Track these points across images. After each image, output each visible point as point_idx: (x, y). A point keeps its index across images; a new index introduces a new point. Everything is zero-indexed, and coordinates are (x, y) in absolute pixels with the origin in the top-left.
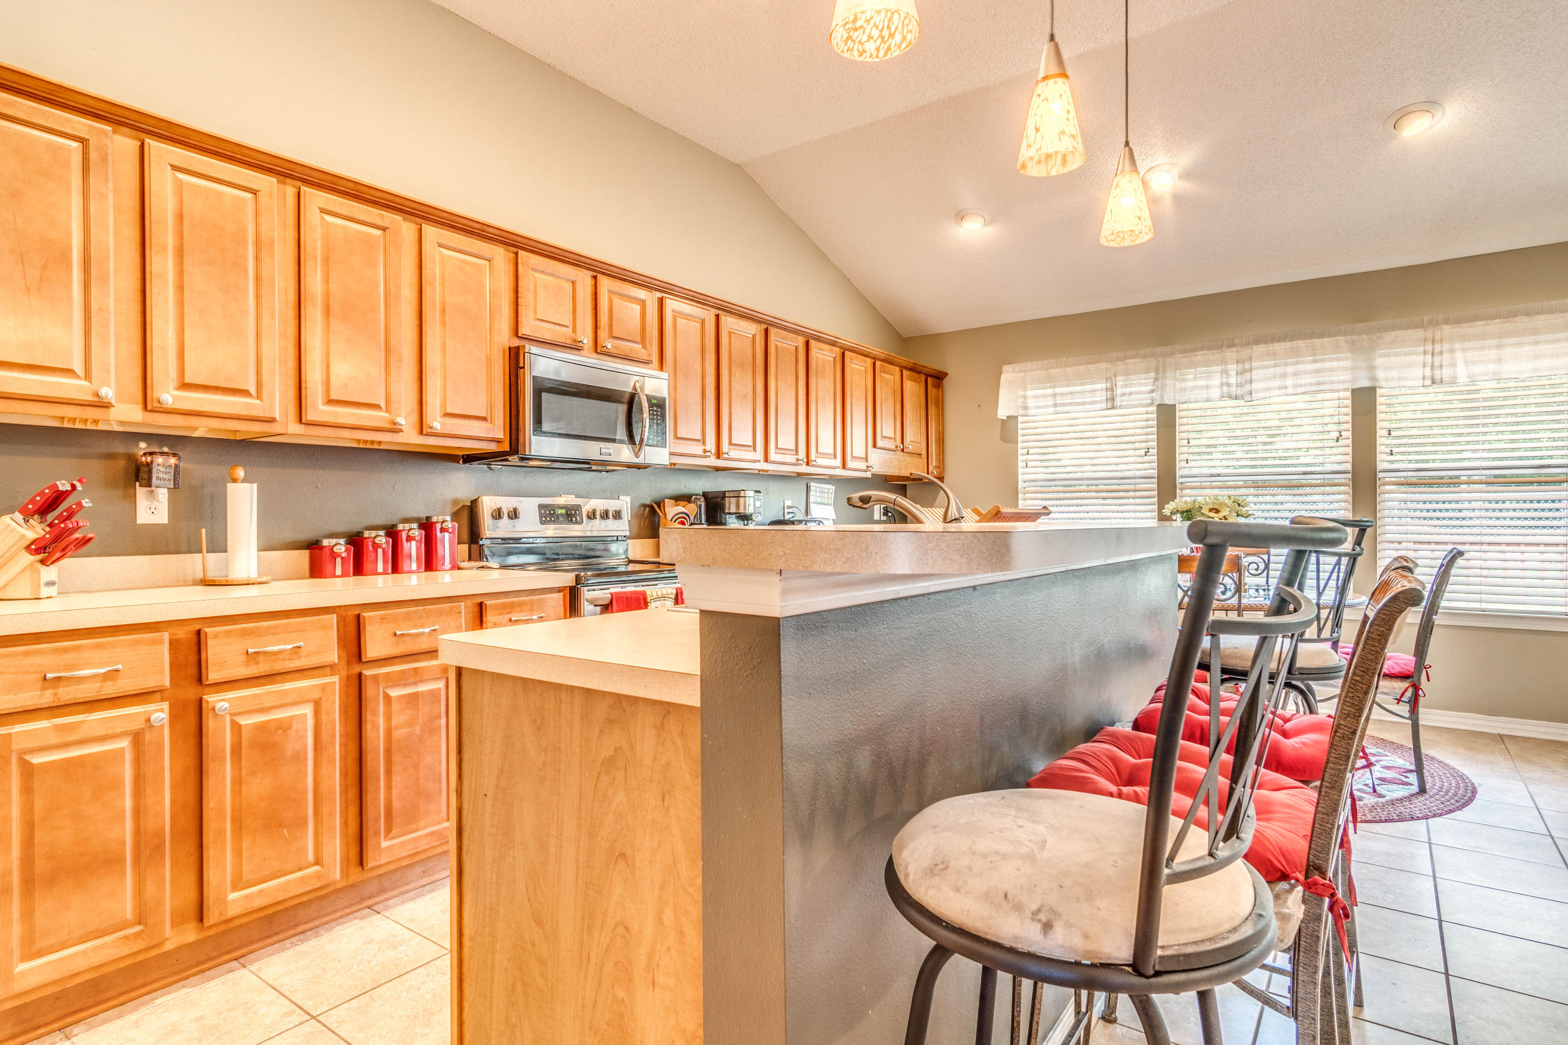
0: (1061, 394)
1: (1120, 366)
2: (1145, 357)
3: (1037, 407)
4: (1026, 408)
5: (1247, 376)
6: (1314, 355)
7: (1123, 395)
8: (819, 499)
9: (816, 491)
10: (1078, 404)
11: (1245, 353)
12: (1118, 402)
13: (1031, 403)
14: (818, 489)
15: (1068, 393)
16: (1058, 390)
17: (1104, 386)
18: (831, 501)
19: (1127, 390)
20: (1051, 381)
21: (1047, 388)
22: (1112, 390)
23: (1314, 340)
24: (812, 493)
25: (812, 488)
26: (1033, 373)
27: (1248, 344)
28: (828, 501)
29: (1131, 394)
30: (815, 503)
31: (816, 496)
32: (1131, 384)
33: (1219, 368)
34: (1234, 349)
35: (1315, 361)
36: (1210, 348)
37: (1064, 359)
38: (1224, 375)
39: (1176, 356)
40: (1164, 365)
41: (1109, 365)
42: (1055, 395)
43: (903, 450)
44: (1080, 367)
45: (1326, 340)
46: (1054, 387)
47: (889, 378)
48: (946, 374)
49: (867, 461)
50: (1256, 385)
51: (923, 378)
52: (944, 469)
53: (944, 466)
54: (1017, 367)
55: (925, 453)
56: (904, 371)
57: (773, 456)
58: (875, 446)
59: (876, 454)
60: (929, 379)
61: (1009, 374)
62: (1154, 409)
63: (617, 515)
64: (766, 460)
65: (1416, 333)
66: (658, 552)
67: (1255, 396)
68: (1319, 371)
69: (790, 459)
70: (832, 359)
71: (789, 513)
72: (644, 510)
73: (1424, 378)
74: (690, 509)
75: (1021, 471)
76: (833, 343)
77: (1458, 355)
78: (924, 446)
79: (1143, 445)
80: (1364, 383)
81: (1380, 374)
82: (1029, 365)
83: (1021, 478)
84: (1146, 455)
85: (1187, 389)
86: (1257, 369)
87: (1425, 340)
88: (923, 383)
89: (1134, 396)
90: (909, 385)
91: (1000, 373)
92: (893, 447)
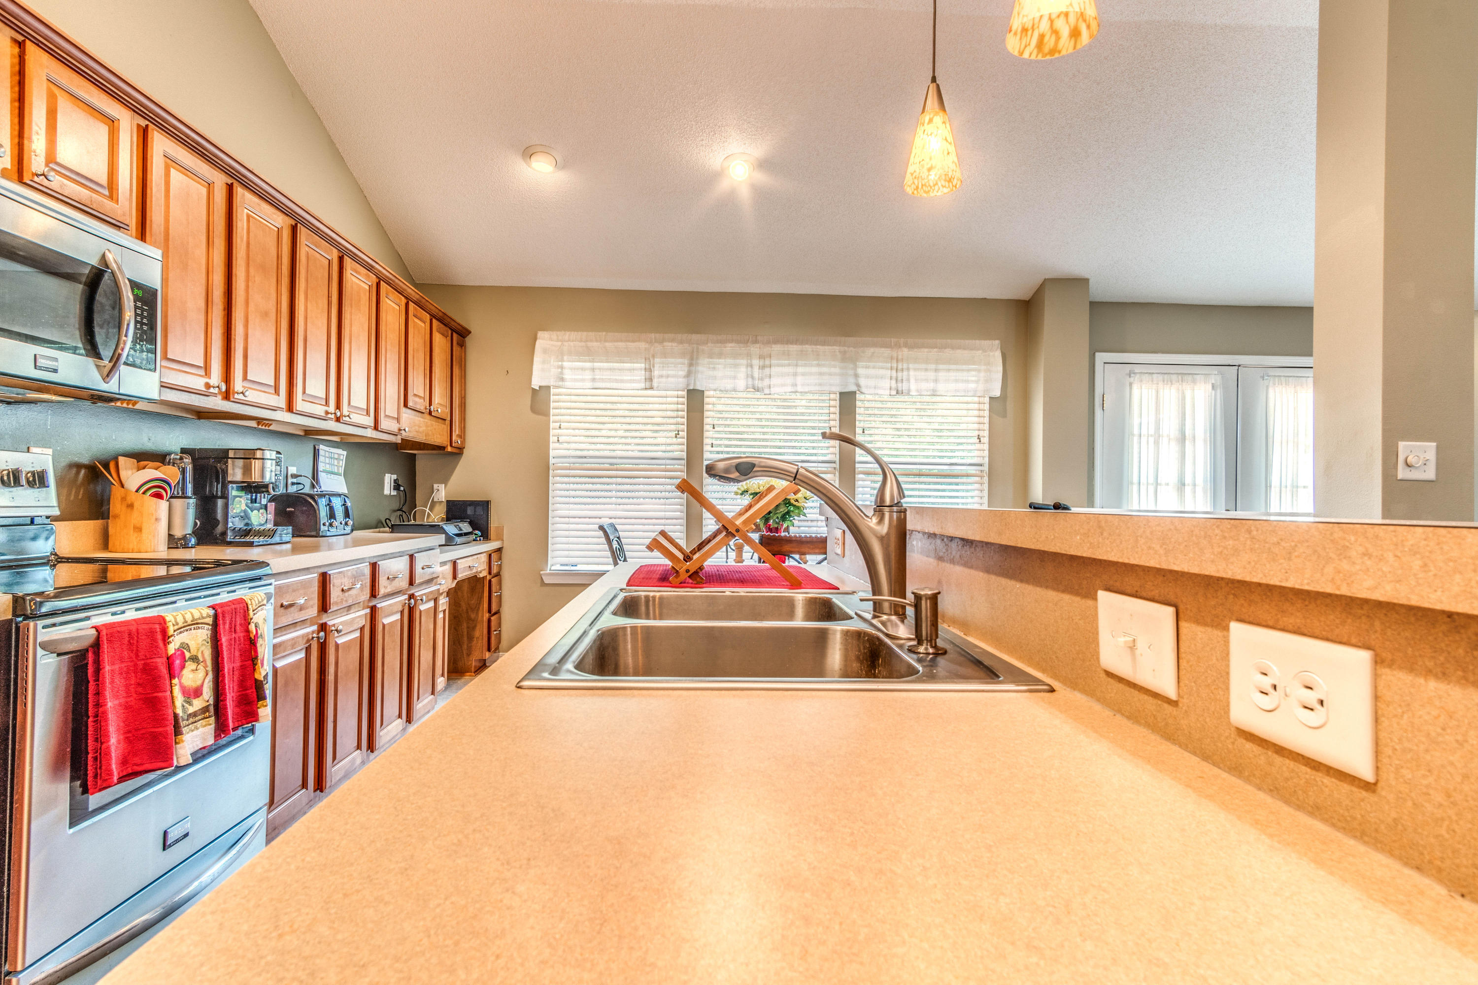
0: (600, 369)
1: (658, 347)
2: (681, 342)
3: (576, 380)
4: (562, 379)
5: (767, 371)
6: (818, 360)
7: (661, 376)
8: (328, 468)
9: (325, 456)
10: (617, 381)
11: (766, 350)
12: (655, 384)
13: (568, 375)
14: (327, 455)
15: (607, 369)
16: (597, 365)
17: (643, 365)
18: (342, 470)
19: (664, 373)
20: (588, 354)
21: (585, 361)
22: (650, 371)
23: (818, 347)
24: (321, 459)
25: (321, 452)
26: (572, 344)
27: (768, 343)
28: (338, 469)
29: (668, 376)
30: (324, 471)
31: (325, 463)
32: (668, 367)
33: (744, 362)
34: (758, 345)
35: (818, 365)
36: (738, 342)
37: (604, 333)
38: (749, 369)
39: (709, 345)
40: (698, 352)
41: (647, 346)
42: (593, 369)
43: (430, 413)
44: (620, 344)
45: (826, 347)
46: (593, 361)
47: (420, 326)
48: (470, 332)
49: (398, 422)
50: (774, 381)
51: (450, 332)
52: (464, 439)
53: (464, 435)
54: (554, 335)
55: (449, 419)
56: (434, 321)
57: (300, 404)
58: (406, 405)
59: (406, 415)
60: (455, 335)
61: (545, 341)
62: (685, 393)
63: (38, 480)
64: (290, 408)
65: (886, 352)
66: (105, 541)
67: (773, 390)
68: (821, 374)
69: (319, 410)
70: (367, 288)
71: (293, 484)
72: (78, 473)
73: (890, 389)
74: (171, 473)
75: (552, 446)
76: (369, 268)
77: (912, 373)
78: (448, 410)
79: (673, 427)
80: (852, 388)
81: (862, 382)
82: (567, 335)
83: (552, 453)
84: (676, 437)
85: (715, 378)
86: (775, 366)
87: (892, 358)
88: (449, 338)
89: (670, 379)
90: (438, 338)
91: (535, 339)
92: (422, 409)
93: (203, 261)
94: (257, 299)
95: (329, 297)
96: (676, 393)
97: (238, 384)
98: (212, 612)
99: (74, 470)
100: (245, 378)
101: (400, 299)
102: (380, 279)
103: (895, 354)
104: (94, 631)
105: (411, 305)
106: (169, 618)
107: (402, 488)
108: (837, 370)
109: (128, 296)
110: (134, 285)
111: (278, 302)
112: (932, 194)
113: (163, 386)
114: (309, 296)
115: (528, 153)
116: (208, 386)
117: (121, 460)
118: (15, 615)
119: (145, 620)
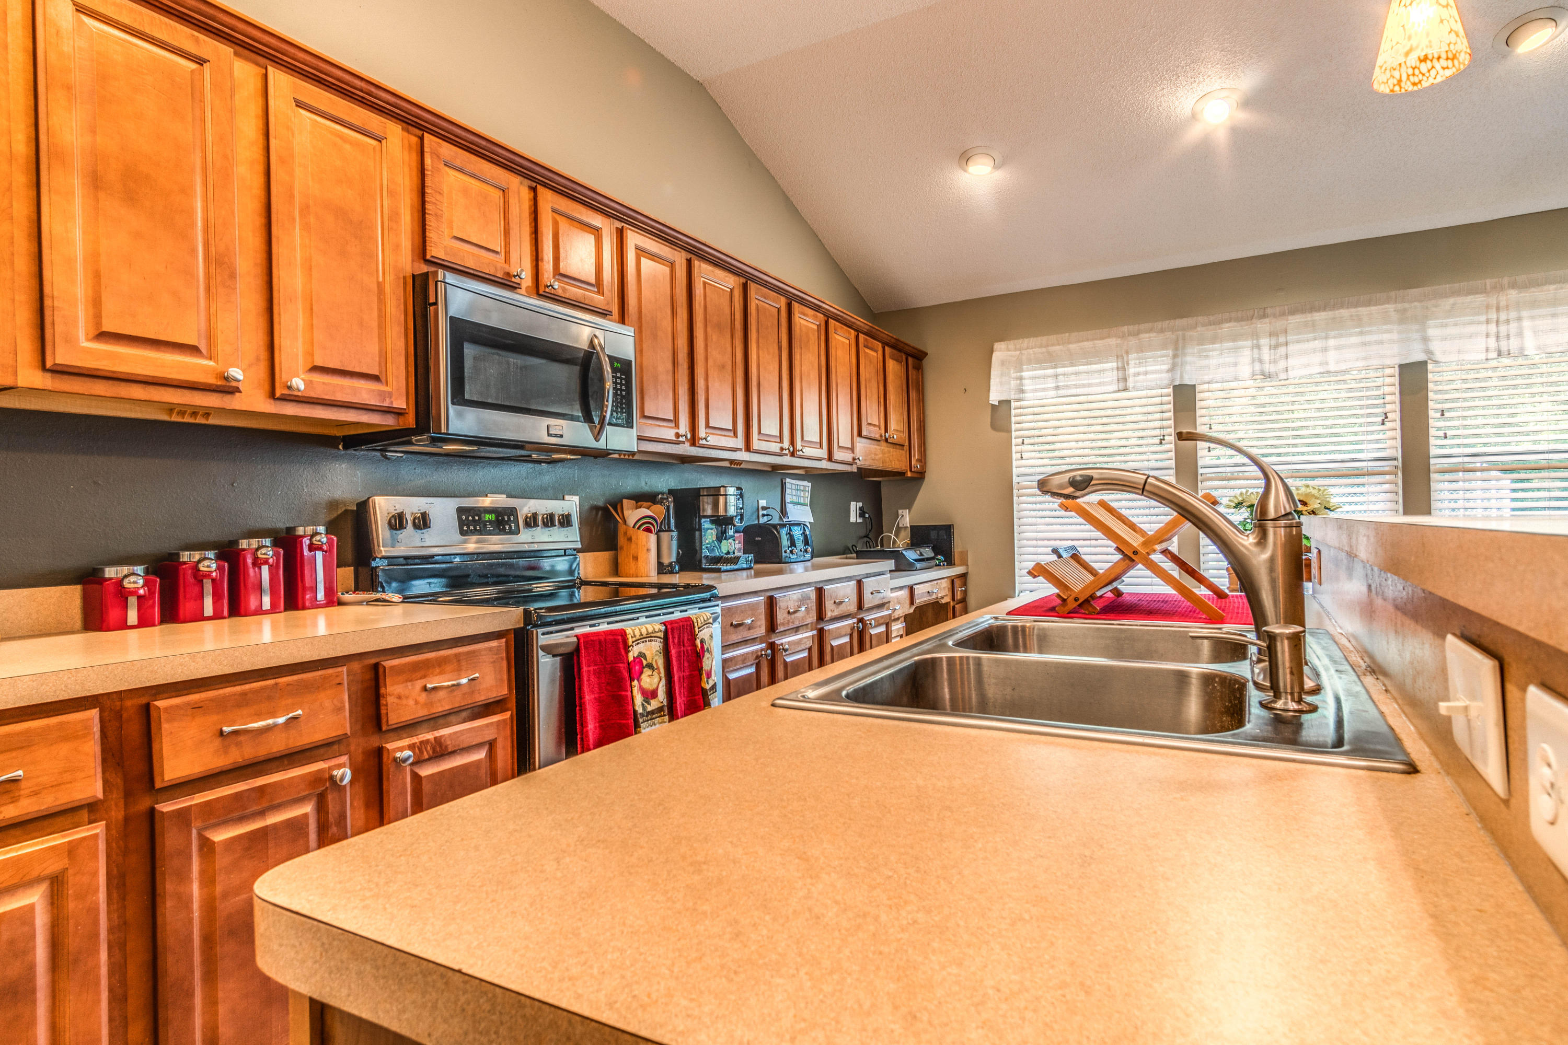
0: (1064, 375)
1: (1133, 341)
2: (1162, 331)
3: (1036, 390)
4: (1022, 391)
5: (1282, 350)
6: (1359, 326)
7: (1138, 374)
8: (795, 499)
9: (792, 489)
10: (1084, 386)
11: (1280, 324)
12: (1130, 384)
13: (1028, 385)
14: (794, 487)
15: (1072, 374)
16: (1060, 370)
17: (1115, 365)
18: (808, 501)
19: (1142, 369)
20: (1052, 360)
21: (1046, 369)
22: (1124, 369)
23: (1360, 309)
24: (788, 491)
25: (788, 486)
26: (1031, 351)
27: (1283, 314)
28: (804, 500)
29: (1146, 373)
30: (791, 503)
31: (792, 495)
32: (1146, 362)
33: (1249, 343)
34: (1267, 320)
35: (1361, 333)
36: (1238, 320)
37: (1067, 334)
38: (1256, 351)
39: (1199, 329)
40: (1184, 339)
41: (1119, 341)
42: (1056, 376)
43: (886, 440)
44: (1086, 343)
45: (1373, 308)
46: (1056, 367)
47: (872, 355)
48: (926, 354)
49: (853, 452)
50: (1292, 362)
51: (904, 357)
52: (925, 463)
53: (925, 459)
54: (1011, 344)
55: (907, 443)
56: (886, 348)
57: (756, 444)
58: (860, 434)
59: (861, 444)
60: (910, 359)
61: (1001, 352)
62: (1170, 390)
63: (566, 521)
64: (748, 448)
65: (1480, 299)
66: (616, 569)
67: (1291, 374)
68: (1365, 344)
69: (774, 447)
70: (815, 327)
71: (764, 515)
72: (597, 514)
73: (1487, 350)
74: (656, 511)
75: (1015, 463)
76: (817, 308)
77: (1526, 323)
78: (906, 435)
79: (1158, 432)
80: (1419, 357)
81: (1435, 346)
82: (1026, 342)
83: (1015, 471)
84: (1161, 443)
85: (1209, 367)
86: (1293, 342)
87: (1488, 307)
88: (904, 363)
89: (1149, 376)
90: (891, 365)
91: (991, 352)
92: (877, 436)
93: (669, 329)
94: (715, 354)
95: (779, 342)
96: (1159, 392)
97: (702, 432)
98: (663, 628)
99: (594, 512)
100: (707, 426)
101: (850, 333)
102: (828, 316)
103: (1493, 300)
104: (575, 639)
105: (862, 336)
106: (629, 631)
107: (867, 516)
108: (1395, 336)
109: (607, 369)
110: (612, 359)
111: (733, 354)
112: (1425, 84)
113: (640, 438)
114: (760, 345)
115: (965, 158)
116: (678, 435)
117: (625, 501)
118: (526, 624)
119: (611, 632)
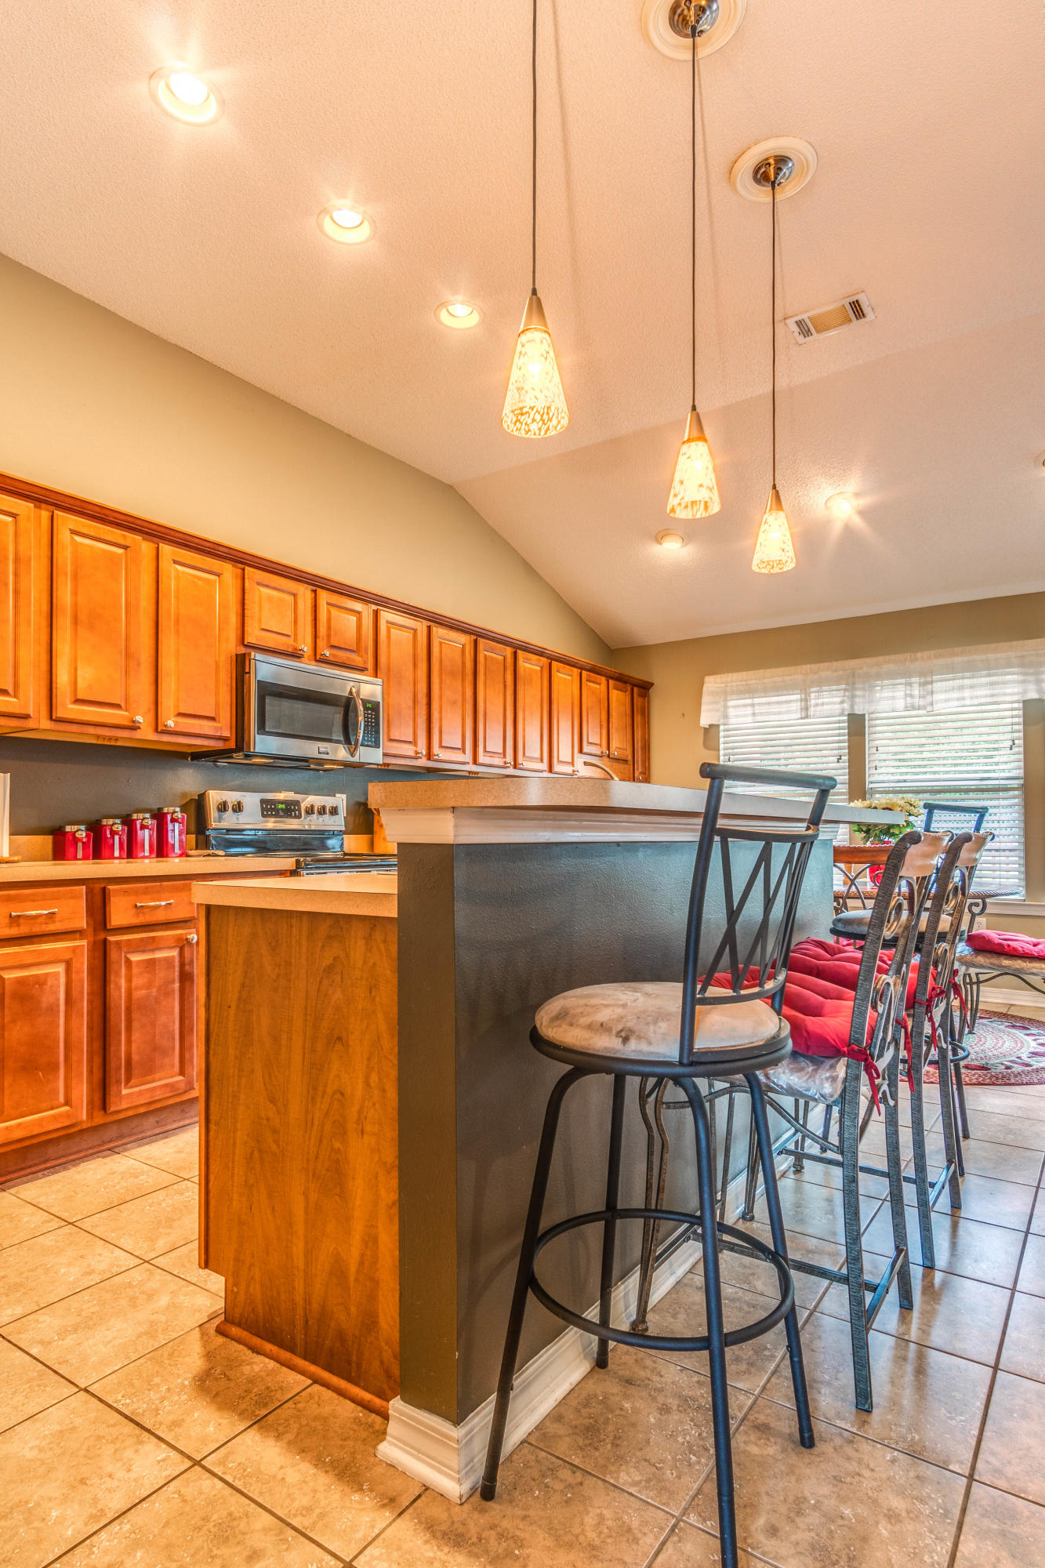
0: (758, 704)
1: (814, 677)
2: (837, 670)
3: (737, 716)
4: (726, 717)
5: (928, 687)
6: (989, 669)
7: (817, 705)
10: (774, 714)
11: (929, 667)
12: (812, 711)
13: (731, 712)
15: (765, 703)
16: (757, 701)
17: (799, 697)
19: (820, 701)
20: (749, 691)
21: (745, 699)
22: (806, 700)
26: (734, 684)
29: (823, 704)
32: (823, 695)
33: (903, 681)
34: (918, 663)
35: (989, 675)
37: (764, 671)
38: (908, 687)
39: (865, 668)
40: (856, 677)
41: (805, 677)
42: (753, 705)
43: (607, 756)
44: (778, 679)
46: (752, 697)
47: (595, 688)
48: (651, 685)
49: (573, 767)
50: (937, 697)
51: (629, 688)
52: (647, 775)
53: (647, 772)
54: (719, 677)
55: (631, 759)
56: (610, 681)
57: (482, 759)
58: (581, 751)
59: (580, 760)
60: (635, 689)
61: (710, 684)
62: (845, 718)
64: (475, 762)
67: (936, 707)
68: (992, 684)
69: (497, 760)
70: (539, 669)
78: (630, 753)
79: (834, 752)
84: (838, 761)
85: (875, 700)
86: (937, 681)
88: (628, 693)
89: (826, 707)
90: (615, 695)
91: (702, 684)
92: (599, 753)
96: (836, 719)
97: (436, 748)
100: (441, 745)
101: (573, 672)
105: (585, 672)
108: (1016, 678)
113: (385, 755)
116: (416, 752)
